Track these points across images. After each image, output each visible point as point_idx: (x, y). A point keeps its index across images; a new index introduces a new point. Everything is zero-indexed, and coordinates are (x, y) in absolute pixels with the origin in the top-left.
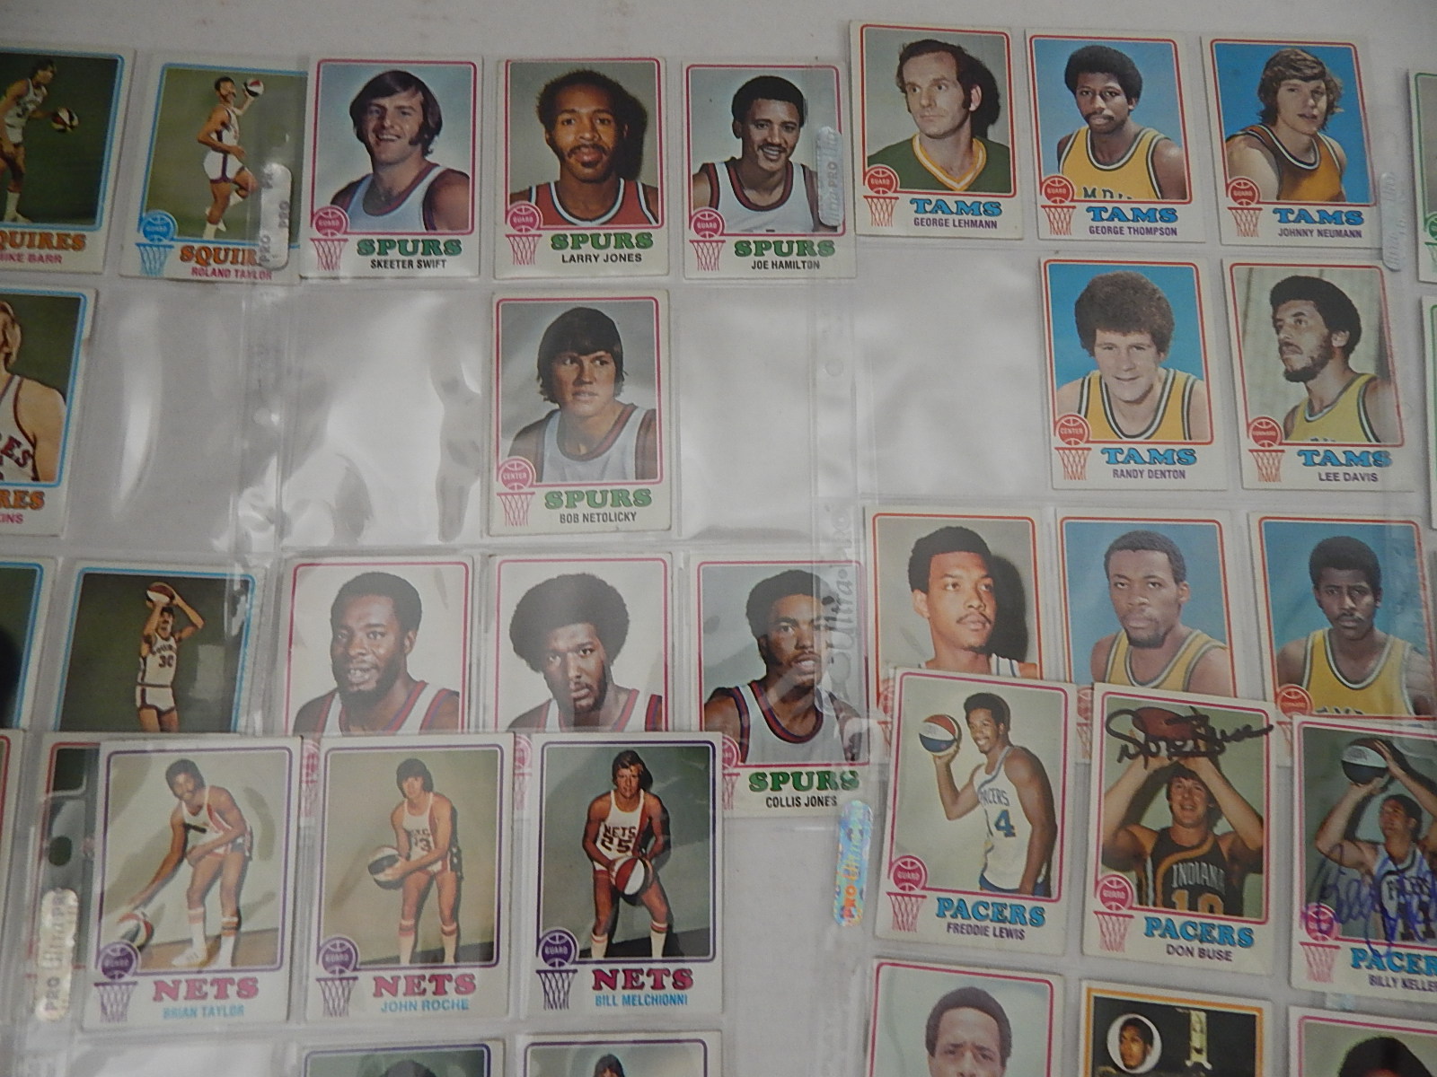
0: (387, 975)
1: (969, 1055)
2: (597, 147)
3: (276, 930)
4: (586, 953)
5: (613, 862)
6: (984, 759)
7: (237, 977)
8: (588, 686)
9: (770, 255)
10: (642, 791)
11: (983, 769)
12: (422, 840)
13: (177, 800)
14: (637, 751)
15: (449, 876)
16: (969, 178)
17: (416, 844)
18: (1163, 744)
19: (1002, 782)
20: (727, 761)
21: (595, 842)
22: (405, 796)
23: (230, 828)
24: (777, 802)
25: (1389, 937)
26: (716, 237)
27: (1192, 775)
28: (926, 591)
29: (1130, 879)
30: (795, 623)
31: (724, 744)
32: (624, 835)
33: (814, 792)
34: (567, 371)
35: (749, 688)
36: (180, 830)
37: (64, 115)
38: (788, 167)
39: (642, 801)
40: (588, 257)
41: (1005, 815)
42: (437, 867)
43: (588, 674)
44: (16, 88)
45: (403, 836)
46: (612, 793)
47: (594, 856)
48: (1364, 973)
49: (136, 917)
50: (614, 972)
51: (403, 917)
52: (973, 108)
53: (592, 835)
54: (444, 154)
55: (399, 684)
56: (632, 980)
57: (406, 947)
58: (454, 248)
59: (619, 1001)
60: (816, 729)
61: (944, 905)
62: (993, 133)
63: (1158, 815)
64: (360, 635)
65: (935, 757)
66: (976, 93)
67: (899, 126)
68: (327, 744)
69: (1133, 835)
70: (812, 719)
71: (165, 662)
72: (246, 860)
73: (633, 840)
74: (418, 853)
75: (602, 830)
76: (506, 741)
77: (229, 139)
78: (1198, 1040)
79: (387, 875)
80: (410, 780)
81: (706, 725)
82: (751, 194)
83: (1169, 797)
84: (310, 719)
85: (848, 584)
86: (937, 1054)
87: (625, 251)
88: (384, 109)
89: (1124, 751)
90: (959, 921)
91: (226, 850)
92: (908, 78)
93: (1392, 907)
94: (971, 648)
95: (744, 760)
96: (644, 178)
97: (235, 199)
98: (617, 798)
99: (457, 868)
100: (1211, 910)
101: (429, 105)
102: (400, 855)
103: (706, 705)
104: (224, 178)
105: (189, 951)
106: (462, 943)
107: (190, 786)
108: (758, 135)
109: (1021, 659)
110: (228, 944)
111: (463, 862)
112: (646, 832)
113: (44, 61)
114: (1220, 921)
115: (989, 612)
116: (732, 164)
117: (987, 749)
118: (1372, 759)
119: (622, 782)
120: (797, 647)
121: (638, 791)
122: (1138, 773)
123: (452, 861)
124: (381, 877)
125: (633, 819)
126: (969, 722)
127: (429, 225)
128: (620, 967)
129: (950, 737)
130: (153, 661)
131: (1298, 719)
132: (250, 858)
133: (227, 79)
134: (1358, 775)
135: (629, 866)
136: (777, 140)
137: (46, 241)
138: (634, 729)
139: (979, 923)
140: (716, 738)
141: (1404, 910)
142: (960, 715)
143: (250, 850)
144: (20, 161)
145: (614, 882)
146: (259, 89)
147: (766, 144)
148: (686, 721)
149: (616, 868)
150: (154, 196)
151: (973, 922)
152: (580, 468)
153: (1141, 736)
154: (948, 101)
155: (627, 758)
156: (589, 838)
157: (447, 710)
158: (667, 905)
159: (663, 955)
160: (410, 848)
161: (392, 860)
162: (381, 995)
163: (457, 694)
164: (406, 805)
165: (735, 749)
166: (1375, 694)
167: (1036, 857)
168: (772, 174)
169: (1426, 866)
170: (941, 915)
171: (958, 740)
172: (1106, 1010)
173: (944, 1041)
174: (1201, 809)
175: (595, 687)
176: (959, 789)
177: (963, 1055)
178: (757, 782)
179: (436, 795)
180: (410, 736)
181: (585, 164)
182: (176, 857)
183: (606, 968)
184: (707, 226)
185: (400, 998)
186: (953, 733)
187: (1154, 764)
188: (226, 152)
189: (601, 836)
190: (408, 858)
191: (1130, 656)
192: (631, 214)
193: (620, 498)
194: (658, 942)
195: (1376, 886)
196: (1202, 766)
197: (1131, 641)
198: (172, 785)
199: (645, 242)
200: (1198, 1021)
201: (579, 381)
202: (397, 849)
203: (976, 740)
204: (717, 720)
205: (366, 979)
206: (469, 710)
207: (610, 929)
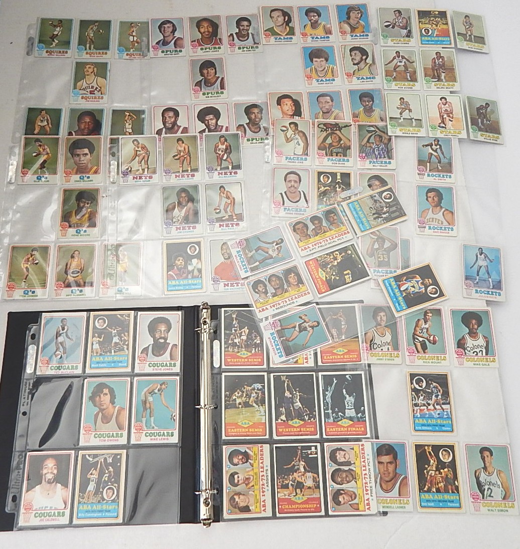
0: (178, 174)
1: (293, 182)
2: (208, 32)
3: (156, 167)
4: (216, 169)
5: (220, 154)
6: (293, 133)
7: (148, 175)
8: (213, 125)
9: (245, 49)
12: (182, 152)
14: (224, 135)
15: (188, 157)
16: (286, 33)
18: (330, 129)
19: (297, 136)
20: (242, 137)
21: (217, 151)
22: (179, 144)
23: (145, 151)
24: (253, 143)
25: (377, 158)
26: (234, 47)
27: (336, 134)
28: (280, 105)
29: (324, 152)
30: (254, 113)
32: (222, 149)
33: (260, 141)
34: (205, 71)
35: (246, 124)
36: (135, 151)
37: (101, 31)
38: (248, 33)
39: (226, 144)
40: (208, 52)
41: (298, 142)
42: (186, 156)
43: (213, 123)
44: (91, 27)
45: (179, 151)
46: (220, 142)
47: (217, 153)
48: (372, 164)
51: (180, 165)
52: (286, 20)
54: (177, 35)
55: (176, 126)
56: (225, 173)
57: (181, 169)
58: (181, 51)
59: (223, 177)
60: (260, 130)
61: (287, 158)
62: (290, 25)
63: (329, 141)
64: (167, 118)
65: (283, 133)
66: (287, 18)
67: (271, 24)
68: (162, 136)
69: (324, 145)
70: (258, 129)
71: (130, 124)
72: (148, 156)
73: (224, 150)
74: (182, 154)
75: (218, 148)
76: (198, 135)
77: (134, 34)
78: (339, 177)
79: (176, 158)
80: (179, 141)
81: (237, 130)
82: (241, 38)
83: (331, 138)
84: (159, 132)
86: (286, 182)
87: (215, 50)
88: (165, 27)
89: (322, 131)
90: (290, 161)
91: (145, 154)
92: (272, 16)
93: (377, 153)
94: (290, 115)
96: (218, 37)
97: (136, 44)
99: (190, 156)
100: (341, 156)
101: (174, 25)
103: (237, 127)
104: (134, 41)
105: (139, 171)
107: (137, 144)
108: (241, 28)
109: (300, 116)
110: (146, 170)
112: (227, 149)
113: (97, 21)
114: (342, 158)
115: (294, 109)
116: (236, 33)
117: (294, 131)
118: (372, 129)
119: (221, 140)
120: (255, 117)
121: (225, 142)
122: (325, 134)
125: (224, 147)
126: (290, 127)
127: (175, 47)
130: (127, 124)
131: (357, 123)
133: (132, 23)
134: (369, 132)
135: (223, 155)
136: (245, 28)
137: (99, 53)
138: (223, 132)
140: (239, 132)
141: (379, 154)
143: (149, 154)
144: (93, 39)
145: (221, 157)
146: (139, 25)
147: (243, 29)
148: (233, 131)
150: (120, 45)
151: (293, 161)
152: (209, 88)
153: (325, 128)
154: (281, 19)
155: (222, 136)
156: (215, 150)
158: (232, 161)
159: (231, 169)
160: (180, 153)
161: (177, 155)
162: (177, 178)
163: (187, 128)
164: (179, 146)
165: (244, 135)
166: (373, 118)
167: (305, 149)
168: (245, 35)
169: (384, 146)
170: (286, 160)
171: (288, 129)
172: (320, 174)
173: (287, 180)
174: (338, 139)
176: (289, 138)
178: (248, 140)
179: (185, 144)
180: (179, 134)
181: (207, 35)
182: (135, 156)
183: (220, 172)
184: (232, 45)
185: (180, 178)
187: (328, 132)
188: (134, 36)
190: (180, 155)
191: (322, 115)
192: (216, 43)
193: (217, 93)
194: (230, 167)
195: (374, 149)
196: (338, 132)
197: (323, 113)
198: (134, 143)
199: (220, 48)
200: (339, 175)
201: (208, 73)
202: (178, 153)
203: (292, 130)
204: (240, 130)
205: (174, 175)
206: (190, 130)
207: (221, 165)
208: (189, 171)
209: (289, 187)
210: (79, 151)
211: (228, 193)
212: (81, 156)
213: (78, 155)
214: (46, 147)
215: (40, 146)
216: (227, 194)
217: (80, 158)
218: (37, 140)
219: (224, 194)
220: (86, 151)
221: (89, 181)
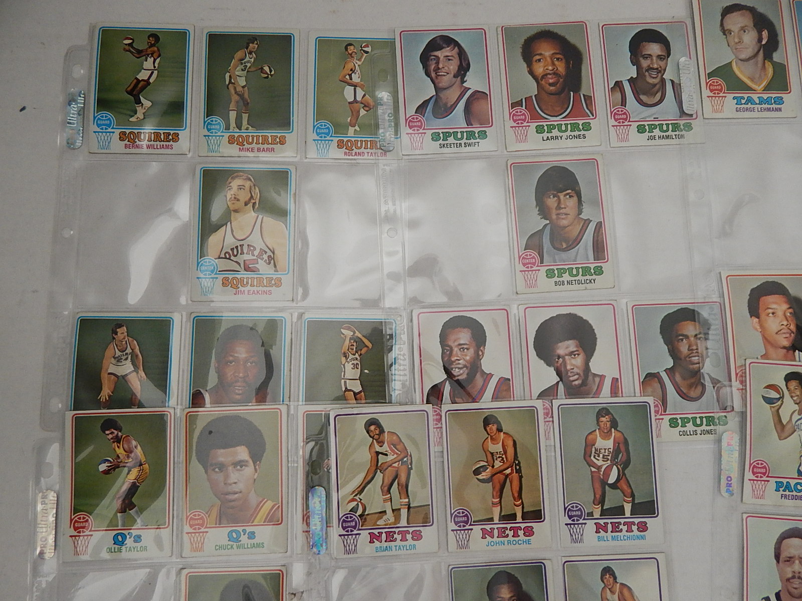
0: (488, 527)
1: (797, 562)
2: (555, 74)
3: (429, 505)
4: (591, 514)
5: (600, 467)
6: (797, 407)
7: (411, 530)
8: (578, 374)
9: (657, 132)
10: (613, 429)
11: (797, 412)
12: (499, 457)
13: (372, 439)
14: (608, 408)
15: (515, 475)
16: (764, 83)
17: (497, 459)
20: (657, 412)
21: (590, 456)
22: (489, 434)
23: (400, 453)
24: (684, 433)
26: (626, 123)
28: (758, 317)
30: (687, 337)
31: (654, 403)
32: (605, 452)
33: (704, 427)
34: (551, 202)
35: (664, 372)
36: (374, 455)
37: (267, 69)
38: (663, 81)
39: (613, 434)
40: (557, 138)
42: (508, 471)
43: (577, 367)
44: (239, 55)
45: (489, 456)
46: (597, 430)
47: (590, 464)
49: (356, 500)
50: (606, 524)
51: (493, 498)
52: (764, 42)
53: (588, 453)
54: (473, 82)
55: (478, 375)
56: (616, 528)
57: (496, 511)
58: (483, 135)
59: (610, 538)
60: (703, 393)
61: (779, 485)
62: (776, 57)
64: (456, 350)
65: (771, 407)
66: (765, 34)
67: (725, 56)
68: (444, 408)
70: (700, 388)
71: (355, 367)
72: (409, 470)
73: (610, 455)
74: (498, 464)
75: (593, 449)
76: (539, 404)
77: (356, 78)
79: (483, 476)
80: (490, 426)
81: (644, 393)
82: (643, 98)
84: (435, 396)
85: (715, 315)
86: (780, 562)
87: (576, 133)
88: (438, 58)
90: (787, 493)
91: (398, 464)
92: (727, 26)
94: (784, 348)
95: (665, 411)
96: (584, 91)
97: (363, 112)
98: (600, 432)
99: (519, 471)
101: (462, 54)
102: (490, 466)
103: (642, 382)
104: (355, 101)
105: (385, 517)
106: (525, 511)
107: (377, 432)
108: (645, 63)
110: (404, 512)
111: (522, 469)
112: (617, 451)
113: (252, 38)
115: (793, 327)
116: (631, 81)
117: (798, 402)
119: (602, 424)
120: (688, 350)
121: (611, 430)
123: (516, 468)
124: (480, 477)
125: (609, 444)
126: (787, 388)
127: (469, 123)
128: (609, 521)
129: (778, 396)
130: (348, 366)
132: (411, 468)
133: (351, 45)
135: (609, 468)
136: (655, 66)
137: (265, 140)
138: (605, 397)
139: (798, 494)
140: (650, 400)
142: (782, 384)
143: (411, 464)
144: (246, 96)
145: (602, 477)
146: (369, 49)
147: (650, 69)
148: (632, 393)
149: (603, 470)
150: (321, 113)
151: (794, 493)
152: (564, 255)
154: (750, 39)
155: (603, 412)
156: (587, 455)
157: (504, 388)
158: (631, 488)
159: (631, 515)
160: (494, 462)
161: (484, 468)
162: (486, 538)
163: (509, 380)
164: (489, 438)
165: (660, 405)
168: (655, 85)
170: (777, 490)
171: (782, 397)
173: (784, 555)
175: (582, 374)
176: (785, 424)
177: (794, 562)
178: (673, 423)
179: (504, 433)
180: (487, 402)
181: (550, 85)
182: (374, 468)
183: (602, 522)
184: (621, 117)
185: (495, 539)
186: (779, 393)
188: (355, 86)
189: (593, 452)
190: (493, 467)
192: (577, 112)
193: (586, 271)
194: (628, 508)
198: (368, 431)
199: (587, 127)
201: (559, 207)
202: (487, 462)
203: (792, 397)
204: (649, 390)
205: (477, 530)
206: (517, 387)
207: (602, 502)
208: (519, 519)
209: (788, 580)
210: (222, 455)
211: (625, 592)
212: (230, 468)
213: (222, 467)
214: (134, 443)
215: (118, 440)
216: (621, 592)
217: (227, 477)
218: (109, 424)
219: (613, 592)
220: (242, 453)
221: (253, 546)
